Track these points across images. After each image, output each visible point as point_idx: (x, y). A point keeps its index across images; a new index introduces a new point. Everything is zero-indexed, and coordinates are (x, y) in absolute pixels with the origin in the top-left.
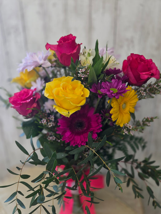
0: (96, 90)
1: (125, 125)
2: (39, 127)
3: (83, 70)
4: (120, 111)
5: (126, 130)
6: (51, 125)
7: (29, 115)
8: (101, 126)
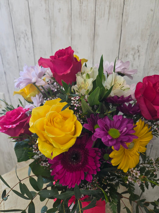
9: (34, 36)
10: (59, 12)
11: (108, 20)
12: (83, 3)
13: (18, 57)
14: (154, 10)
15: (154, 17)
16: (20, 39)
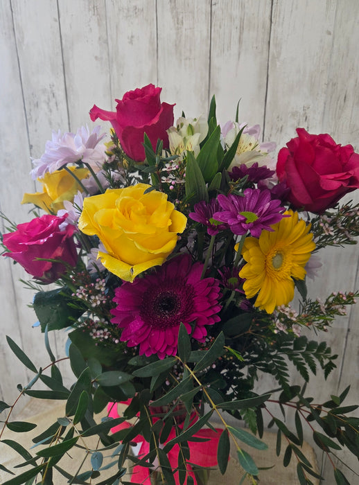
0: (207, 215)
1: (279, 308)
2: (71, 304)
3: (173, 166)
4: (266, 272)
5: (281, 321)
6: (97, 301)
7: (46, 275)
8: (218, 310)
9: (71, 96)
10: (131, 42)
11: (239, 55)
12: (182, 23)
13: (31, 147)
14: (334, 32)
15: (335, 46)
16: (37, 105)
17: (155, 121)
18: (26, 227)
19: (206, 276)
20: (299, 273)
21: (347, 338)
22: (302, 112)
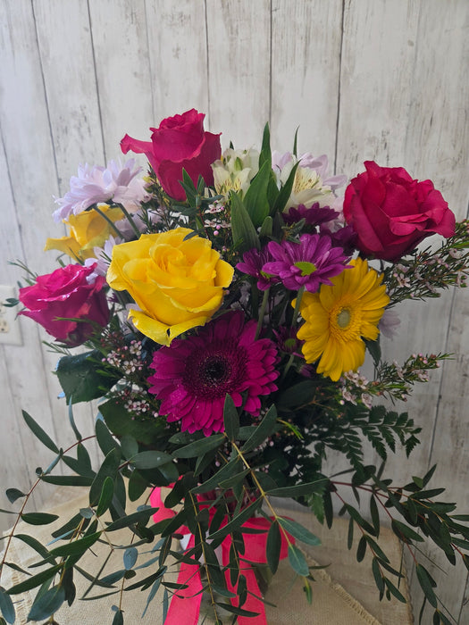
0: (258, 265)
1: (346, 375)
2: (101, 371)
3: (218, 207)
4: (330, 333)
5: (348, 390)
6: (131, 367)
7: (70, 337)
8: (275, 376)
9: (106, 121)
10: (177, 56)
11: (305, 70)
12: (237, 33)
13: (59, 181)
14: (417, 42)
15: (419, 59)
16: (66, 131)
17: (196, 154)
18: (47, 280)
19: (261, 336)
20: (371, 333)
21: (438, 406)
22: (380, 137)
